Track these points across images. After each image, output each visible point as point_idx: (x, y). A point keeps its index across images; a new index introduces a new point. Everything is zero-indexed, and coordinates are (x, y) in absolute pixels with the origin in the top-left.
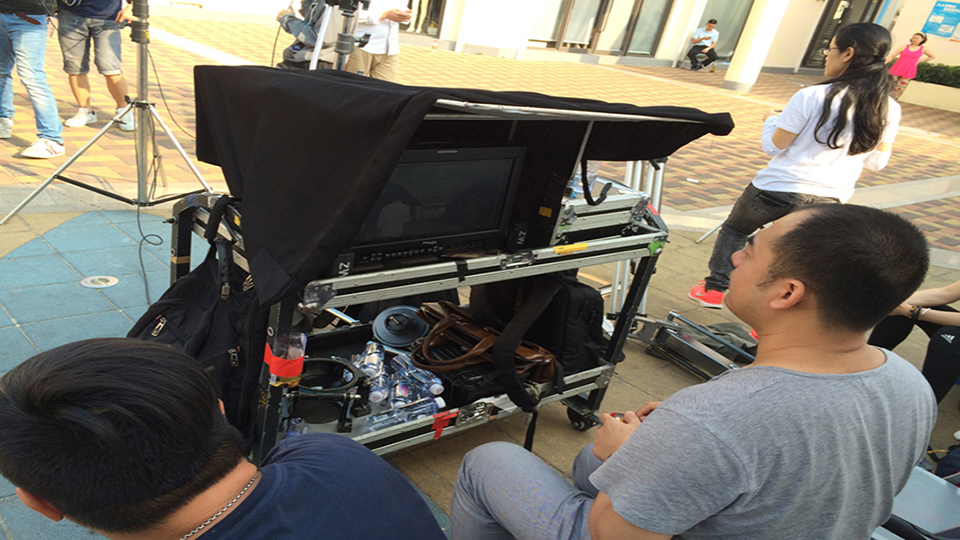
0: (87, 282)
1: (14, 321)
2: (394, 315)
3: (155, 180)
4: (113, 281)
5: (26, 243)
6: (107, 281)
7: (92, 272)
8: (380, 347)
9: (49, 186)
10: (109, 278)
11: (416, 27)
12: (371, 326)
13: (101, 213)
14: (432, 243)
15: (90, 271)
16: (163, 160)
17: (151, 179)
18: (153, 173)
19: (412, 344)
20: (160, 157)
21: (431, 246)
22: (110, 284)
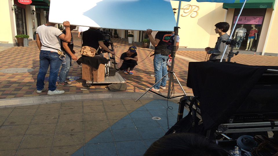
0: (153, 118)
1: (136, 127)
2: (245, 138)
3: (172, 92)
4: (160, 119)
5: (140, 107)
6: (158, 118)
7: (155, 116)
8: (240, 149)
9: (147, 93)
10: (159, 118)
11: (248, 49)
12: (236, 141)
13: (158, 100)
14: (261, 115)
15: (154, 115)
16: (174, 87)
17: (171, 91)
18: (172, 90)
19: (252, 149)
20: (174, 86)
21: (261, 116)
22: (159, 119)
